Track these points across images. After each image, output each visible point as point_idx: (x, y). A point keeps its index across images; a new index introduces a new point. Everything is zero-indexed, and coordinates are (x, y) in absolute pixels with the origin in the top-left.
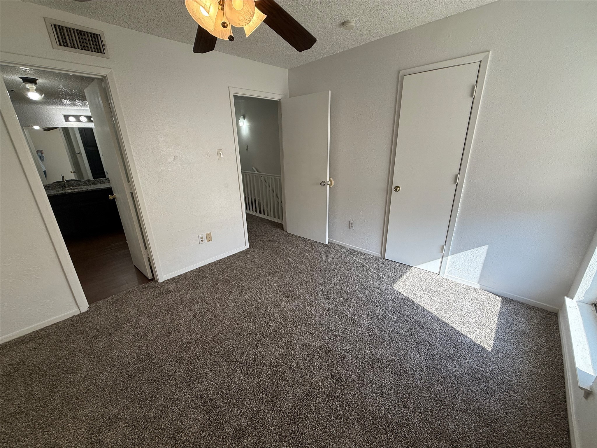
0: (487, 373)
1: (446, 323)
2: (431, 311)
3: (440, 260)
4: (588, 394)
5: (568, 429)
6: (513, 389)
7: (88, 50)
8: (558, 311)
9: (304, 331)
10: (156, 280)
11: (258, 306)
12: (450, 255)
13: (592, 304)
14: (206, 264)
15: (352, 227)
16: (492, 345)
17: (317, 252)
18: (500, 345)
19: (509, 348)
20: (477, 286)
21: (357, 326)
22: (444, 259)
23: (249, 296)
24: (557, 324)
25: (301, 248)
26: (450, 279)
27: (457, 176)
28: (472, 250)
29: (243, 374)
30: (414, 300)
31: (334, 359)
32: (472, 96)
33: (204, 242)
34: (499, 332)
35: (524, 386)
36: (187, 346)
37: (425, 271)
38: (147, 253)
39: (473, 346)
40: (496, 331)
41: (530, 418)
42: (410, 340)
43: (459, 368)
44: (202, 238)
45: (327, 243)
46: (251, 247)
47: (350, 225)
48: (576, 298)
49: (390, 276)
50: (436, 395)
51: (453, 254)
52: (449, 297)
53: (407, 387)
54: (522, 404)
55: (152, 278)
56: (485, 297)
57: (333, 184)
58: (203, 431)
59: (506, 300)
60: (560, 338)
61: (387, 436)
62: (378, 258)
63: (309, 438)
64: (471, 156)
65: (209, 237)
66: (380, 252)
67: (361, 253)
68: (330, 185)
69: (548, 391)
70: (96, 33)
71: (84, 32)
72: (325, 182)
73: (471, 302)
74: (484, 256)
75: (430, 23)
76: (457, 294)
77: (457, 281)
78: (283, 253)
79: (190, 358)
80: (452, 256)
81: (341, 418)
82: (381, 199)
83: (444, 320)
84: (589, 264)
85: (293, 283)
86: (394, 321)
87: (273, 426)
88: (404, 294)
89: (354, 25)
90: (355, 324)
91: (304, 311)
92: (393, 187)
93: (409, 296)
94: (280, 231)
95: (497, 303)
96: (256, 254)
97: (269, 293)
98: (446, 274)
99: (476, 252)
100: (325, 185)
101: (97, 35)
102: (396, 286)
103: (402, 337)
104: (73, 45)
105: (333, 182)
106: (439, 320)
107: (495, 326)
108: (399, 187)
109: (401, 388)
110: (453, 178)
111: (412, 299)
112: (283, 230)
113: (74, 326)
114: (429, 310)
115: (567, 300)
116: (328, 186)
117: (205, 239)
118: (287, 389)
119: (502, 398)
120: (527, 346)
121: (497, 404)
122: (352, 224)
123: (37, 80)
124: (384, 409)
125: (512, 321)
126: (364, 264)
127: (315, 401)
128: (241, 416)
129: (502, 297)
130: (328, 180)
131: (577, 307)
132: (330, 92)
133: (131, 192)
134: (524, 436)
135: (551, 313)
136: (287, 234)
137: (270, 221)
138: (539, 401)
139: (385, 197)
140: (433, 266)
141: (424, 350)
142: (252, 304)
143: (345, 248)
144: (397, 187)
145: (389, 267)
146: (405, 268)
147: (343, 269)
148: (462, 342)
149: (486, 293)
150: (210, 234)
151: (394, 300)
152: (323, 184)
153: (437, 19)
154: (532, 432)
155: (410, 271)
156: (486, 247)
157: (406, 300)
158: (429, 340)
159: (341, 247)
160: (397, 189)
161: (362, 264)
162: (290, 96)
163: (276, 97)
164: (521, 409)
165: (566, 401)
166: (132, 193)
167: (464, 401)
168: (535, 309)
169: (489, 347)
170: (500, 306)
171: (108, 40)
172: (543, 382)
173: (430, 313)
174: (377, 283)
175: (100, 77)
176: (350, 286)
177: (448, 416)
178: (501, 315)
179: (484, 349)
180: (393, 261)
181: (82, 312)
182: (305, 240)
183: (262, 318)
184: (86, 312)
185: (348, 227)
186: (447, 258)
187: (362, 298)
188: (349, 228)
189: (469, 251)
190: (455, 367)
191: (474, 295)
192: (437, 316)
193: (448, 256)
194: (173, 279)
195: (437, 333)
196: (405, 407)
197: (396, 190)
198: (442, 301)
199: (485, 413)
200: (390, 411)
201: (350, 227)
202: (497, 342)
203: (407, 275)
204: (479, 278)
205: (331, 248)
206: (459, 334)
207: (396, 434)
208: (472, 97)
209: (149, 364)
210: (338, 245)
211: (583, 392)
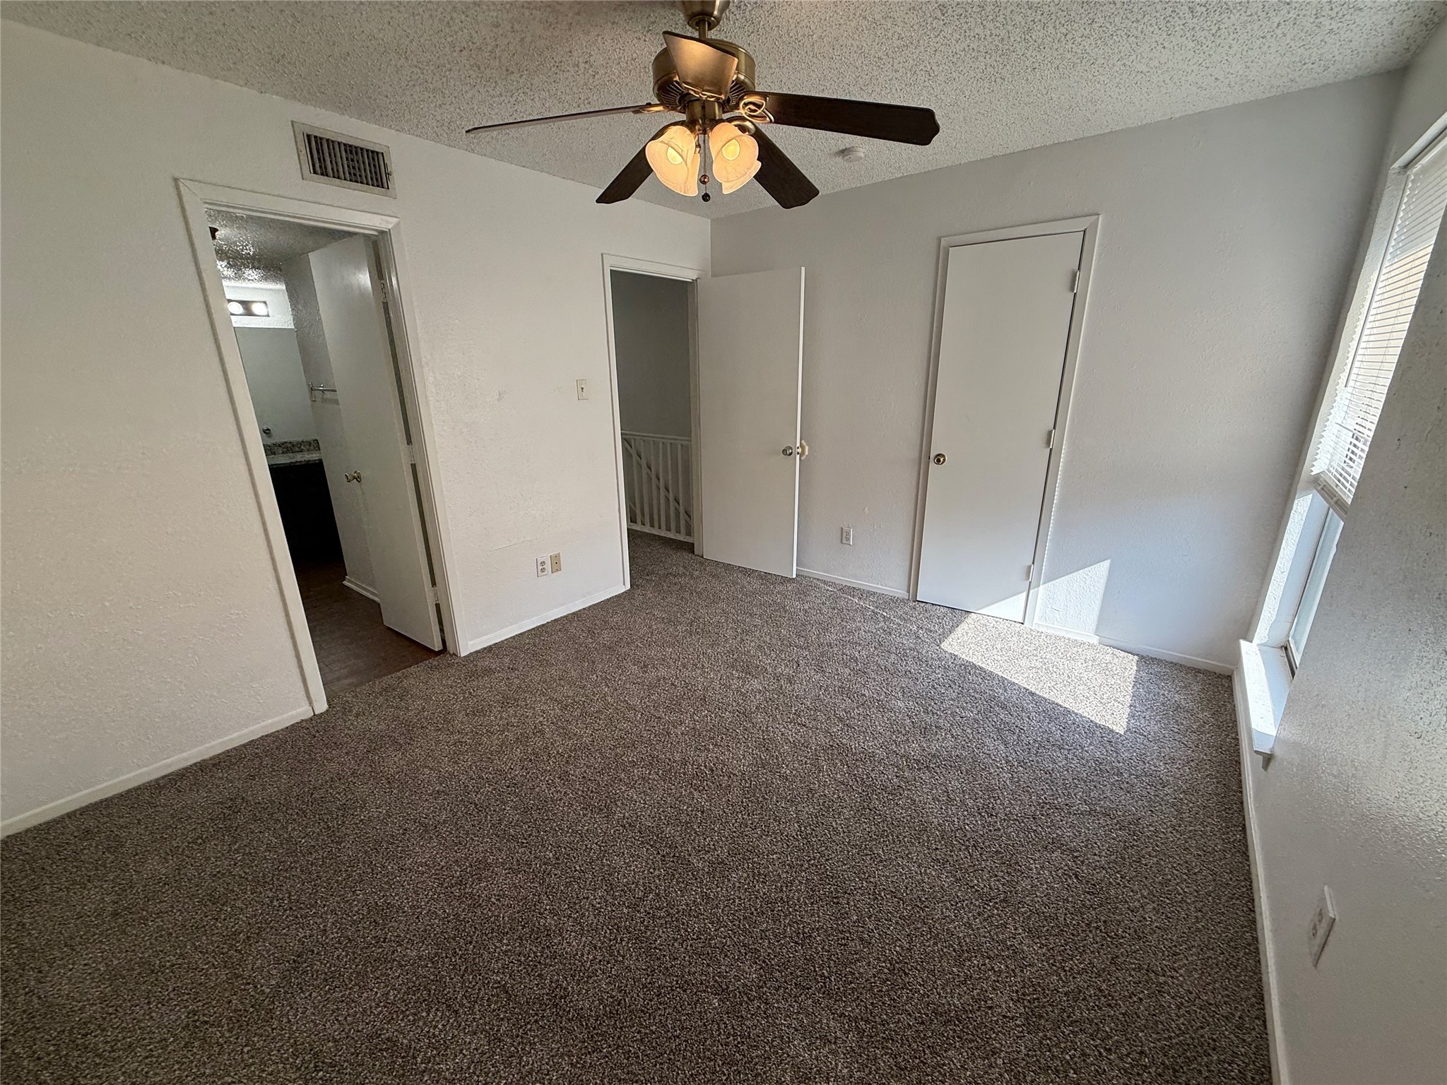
0: (1119, 762)
1: (1044, 698)
2: (1017, 682)
3: (1025, 594)
4: (1268, 759)
5: (1244, 825)
6: (1161, 781)
7: (362, 183)
8: (1233, 671)
9: (791, 722)
10: (452, 652)
11: (686, 687)
12: (1043, 584)
13: (1282, 647)
14: (549, 621)
15: (848, 539)
16: (1125, 725)
17: (778, 592)
18: (1139, 724)
19: (1154, 728)
20: (1094, 640)
21: (886, 710)
22: (1031, 592)
23: (663, 672)
24: (1230, 690)
25: (743, 587)
26: (1044, 630)
27: (1050, 433)
28: (1082, 571)
29: (695, 790)
30: (983, 666)
31: (857, 760)
32: (1072, 289)
33: (546, 573)
34: (1135, 707)
35: (1178, 776)
36: (570, 756)
37: (997, 620)
38: (436, 594)
39: (1092, 729)
40: (1131, 706)
41: (1188, 815)
42: (985, 725)
43: (1073, 759)
44: (543, 563)
45: (794, 576)
46: (635, 587)
47: (843, 536)
48: (1256, 640)
49: (932, 629)
50: (1039, 796)
51: (1049, 581)
52: (1046, 658)
53: (990, 789)
54: (1175, 799)
55: (441, 648)
56: (1107, 656)
57: (807, 453)
58: (654, 869)
59: (1146, 660)
60: (1234, 710)
61: (969, 852)
62: (902, 600)
63: (840, 864)
64: (1076, 396)
65: (556, 563)
66: (906, 588)
67: (868, 592)
68: (801, 454)
69: (1214, 780)
70: (377, 150)
71: (356, 148)
72: (791, 448)
73: (1085, 665)
74: (1103, 581)
75: (995, 157)
76: (1060, 654)
77: (1057, 633)
78: (708, 597)
79: (585, 772)
80: (1047, 584)
81: (887, 836)
82: (907, 479)
83: (1041, 694)
84: (1273, 578)
85: (745, 647)
86: (952, 699)
87: (776, 853)
88: (964, 656)
89: (862, 155)
90: (882, 707)
91: (780, 690)
92: (932, 456)
93: (974, 660)
94: (687, 555)
95: (1131, 663)
96: (649, 599)
97: (703, 665)
98: (1037, 621)
99: (1090, 574)
100: (791, 454)
101: (377, 153)
102: (945, 645)
103: (971, 721)
104: (336, 172)
105: (807, 448)
106: (1032, 694)
107: (1129, 698)
108: (943, 456)
109: (981, 791)
110: (1045, 436)
111: (980, 664)
112: (693, 552)
113: (315, 737)
114: (1014, 680)
115: (1244, 644)
116: (798, 456)
117: (548, 566)
118: (783, 805)
119: (1145, 793)
120: (1182, 724)
121: (1137, 802)
122: (848, 534)
123: (217, 230)
124: (956, 820)
125: (1157, 690)
126: (878, 611)
127: (839, 818)
128: (714, 845)
129: (1137, 655)
130: (798, 445)
131: (1258, 652)
132: (803, 269)
133: (412, 465)
134: (1178, 836)
135: (1220, 676)
136: (703, 562)
137: (660, 538)
138: (1200, 793)
139: (915, 475)
140: (1011, 608)
141: (1012, 739)
142: (673, 684)
143: (833, 584)
144: (939, 455)
145: (928, 615)
146: (958, 614)
147: (839, 621)
148: (1074, 724)
149: (1110, 650)
150: (557, 556)
151: (946, 668)
152: (787, 452)
153: (1008, 152)
154: (1190, 831)
155: (969, 620)
156: (1107, 564)
157: (968, 667)
158: (1018, 723)
159: (825, 582)
160: (939, 459)
161: (873, 611)
162: (714, 275)
163: (687, 275)
164: (1174, 805)
165: (1241, 792)
166: (414, 466)
167: (1085, 801)
168: (1196, 671)
169: (1120, 729)
170: (1135, 668)
171: (396, 163)
172: (1207, 769)
173: (1014, 684)
174: (909, 642)
175: (376, 233)
176: (859, 648)
177: (1062, 821)
178: (1137, 682)
179: (1112, 731)
180: (933, 604)
181: (316, 713)
182: (747, 572)
183: (702, 706)
184: (325, 712)
185: (839, 540)
186: (1036, 589)
187: (886, 667)
188: (842, 542)
189: (1077, 573)
190: (1066, 759)
191: (1090, 654)
192: (1028, 687)
193: (1039, 586)
194: (489, 649)
195: (1030, 712)
196: (992, 815)
197: (939, 461)
198: (1033, 665)
199: (1119, 813)
200: (966, 821)
201: (844, 541)
202: (1133, 721)
203: (964, 626)
204: (1096, 623)
205: (803, 585)
206: (1068, 712)
207: (982, 848)
208: (1073, 291)
209: (508, 787)
210: (818, 580)
211: (1261, 758)
